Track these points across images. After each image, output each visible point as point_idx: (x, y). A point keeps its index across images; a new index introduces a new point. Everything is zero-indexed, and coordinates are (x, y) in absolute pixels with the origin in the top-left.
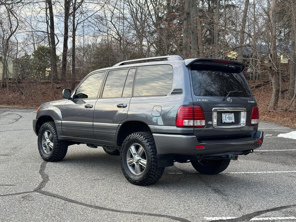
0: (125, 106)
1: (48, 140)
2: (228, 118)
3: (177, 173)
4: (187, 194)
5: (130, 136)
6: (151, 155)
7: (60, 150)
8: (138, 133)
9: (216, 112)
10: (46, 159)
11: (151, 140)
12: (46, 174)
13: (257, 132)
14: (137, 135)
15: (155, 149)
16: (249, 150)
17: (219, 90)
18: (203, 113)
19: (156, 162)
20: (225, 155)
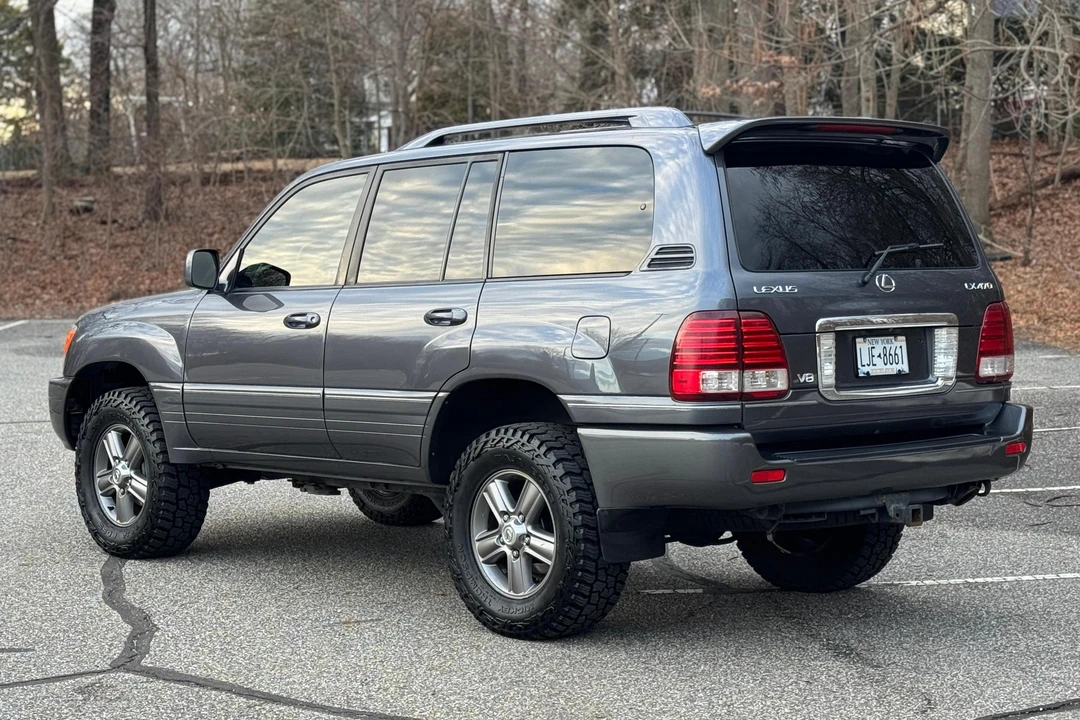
0: (461, 318)
1: (123, 467)
2: (880, 357)
3: (678, 591)
4: (721, 666)
5: (483, 438)
6: (574, 514)
7: (178, 508)
8: (516, 426)
9: (832, 336)
10: (118, 549)
11: (574, 456)
12: (137, 606)
13: (1008, 407)
14: (513, 435)
15: (589, 490)
16: (973, 484)
17: (849, 235)
18: (779, 341)
19: (592, 542)
20: (872, 508)
